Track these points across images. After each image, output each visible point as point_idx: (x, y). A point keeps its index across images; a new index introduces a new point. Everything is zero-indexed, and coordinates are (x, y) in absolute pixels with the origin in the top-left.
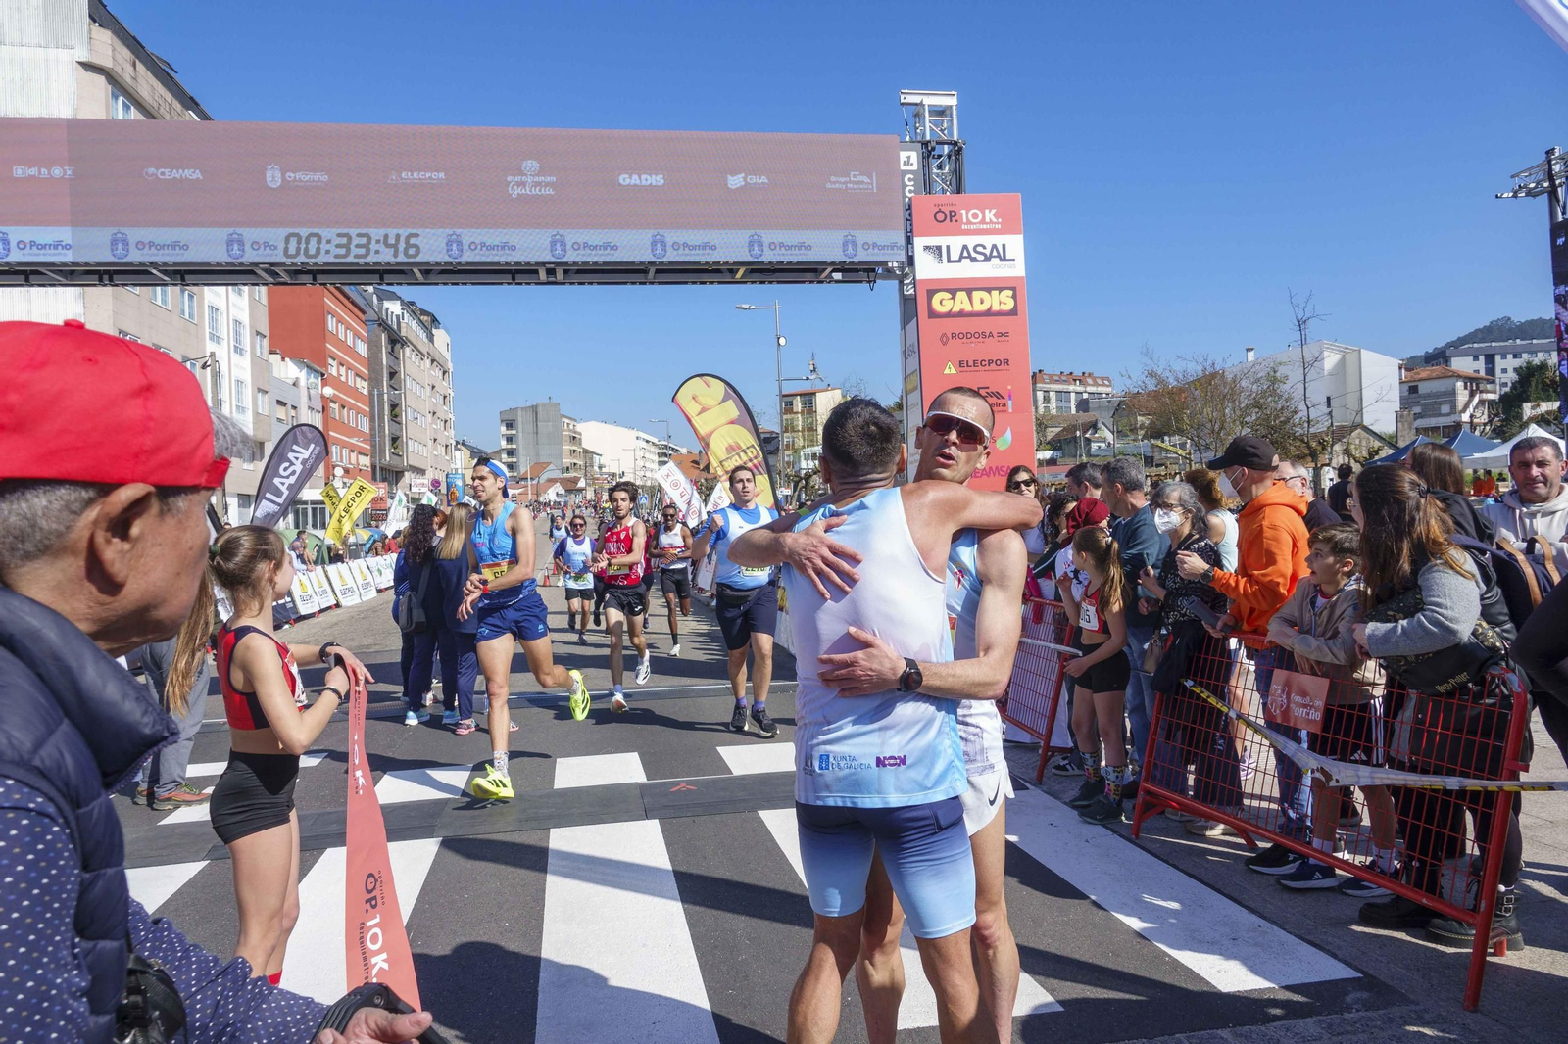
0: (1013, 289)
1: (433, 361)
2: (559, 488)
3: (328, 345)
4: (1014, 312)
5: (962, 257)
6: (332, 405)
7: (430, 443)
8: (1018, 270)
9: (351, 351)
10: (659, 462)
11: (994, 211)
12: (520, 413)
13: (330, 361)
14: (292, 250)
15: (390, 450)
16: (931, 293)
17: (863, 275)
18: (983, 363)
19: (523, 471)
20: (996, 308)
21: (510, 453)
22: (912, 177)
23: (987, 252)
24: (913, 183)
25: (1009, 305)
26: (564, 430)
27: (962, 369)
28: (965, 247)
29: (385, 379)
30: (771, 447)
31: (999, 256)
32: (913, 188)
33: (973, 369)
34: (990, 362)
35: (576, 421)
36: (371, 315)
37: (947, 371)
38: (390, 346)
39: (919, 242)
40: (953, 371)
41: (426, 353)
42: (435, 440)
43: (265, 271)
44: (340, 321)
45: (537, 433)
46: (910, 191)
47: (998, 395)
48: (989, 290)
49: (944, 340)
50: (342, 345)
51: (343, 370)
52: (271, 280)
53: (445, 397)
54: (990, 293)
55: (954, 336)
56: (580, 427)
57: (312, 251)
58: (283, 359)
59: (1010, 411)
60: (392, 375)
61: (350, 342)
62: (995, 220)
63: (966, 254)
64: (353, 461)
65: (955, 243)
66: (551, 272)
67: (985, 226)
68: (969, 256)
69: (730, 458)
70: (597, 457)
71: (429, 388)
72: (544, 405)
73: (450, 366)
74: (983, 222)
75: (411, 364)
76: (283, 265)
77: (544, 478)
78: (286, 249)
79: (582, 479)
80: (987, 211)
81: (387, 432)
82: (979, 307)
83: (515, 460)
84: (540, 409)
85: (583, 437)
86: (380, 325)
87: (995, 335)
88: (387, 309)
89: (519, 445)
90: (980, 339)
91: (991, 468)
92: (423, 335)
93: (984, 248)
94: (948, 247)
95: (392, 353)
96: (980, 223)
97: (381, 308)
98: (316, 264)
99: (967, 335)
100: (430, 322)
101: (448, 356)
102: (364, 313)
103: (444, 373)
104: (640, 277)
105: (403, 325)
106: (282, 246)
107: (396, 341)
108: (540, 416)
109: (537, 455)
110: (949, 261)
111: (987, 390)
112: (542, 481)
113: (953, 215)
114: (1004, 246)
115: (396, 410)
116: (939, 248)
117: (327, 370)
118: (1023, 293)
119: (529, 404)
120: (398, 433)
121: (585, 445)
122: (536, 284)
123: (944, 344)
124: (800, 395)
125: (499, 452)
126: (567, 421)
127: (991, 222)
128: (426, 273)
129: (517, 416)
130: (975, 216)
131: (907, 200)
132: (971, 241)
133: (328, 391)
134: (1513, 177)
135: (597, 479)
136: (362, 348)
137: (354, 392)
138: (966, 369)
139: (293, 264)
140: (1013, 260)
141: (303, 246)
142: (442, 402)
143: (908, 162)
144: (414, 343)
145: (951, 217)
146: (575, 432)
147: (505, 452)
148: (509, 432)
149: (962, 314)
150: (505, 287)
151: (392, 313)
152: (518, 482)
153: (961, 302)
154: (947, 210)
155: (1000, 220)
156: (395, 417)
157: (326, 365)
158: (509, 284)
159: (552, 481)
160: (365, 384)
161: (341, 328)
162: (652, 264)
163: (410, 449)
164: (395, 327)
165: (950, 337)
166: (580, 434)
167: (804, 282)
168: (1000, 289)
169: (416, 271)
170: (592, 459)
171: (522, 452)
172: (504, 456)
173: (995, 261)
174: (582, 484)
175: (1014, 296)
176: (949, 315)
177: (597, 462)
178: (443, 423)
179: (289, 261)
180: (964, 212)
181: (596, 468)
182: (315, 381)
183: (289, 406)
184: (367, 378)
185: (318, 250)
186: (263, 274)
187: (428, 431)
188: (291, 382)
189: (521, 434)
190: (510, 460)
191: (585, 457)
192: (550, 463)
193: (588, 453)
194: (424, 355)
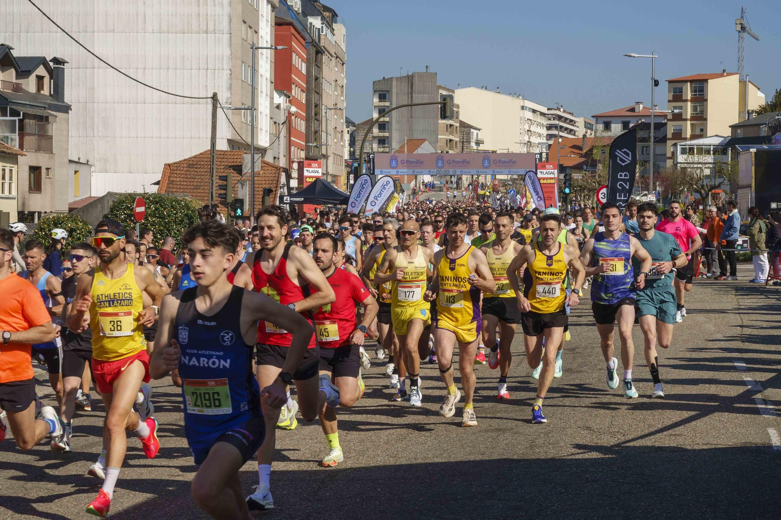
1: (337, 58)
3: (292, 76)
9: (300, 73)
10: (547, 135)
12: (394, 83)
21: (382, 127)
24: (538, 160)
30: (660, 135)
38: (315, 59)
39: (538, 171)
41: (334, 54)
50: (297, 71)
53: (342, 87)
60: (316, 80)
61: (300, 67)
65: (545, 171)
70: (475, 132)
72: (421, 75)
75: (325, 68)
83: (387, 134)
84: (416, 80)
85: (461, 111)
106: (436, 172)
107: (318, 52)
108: (416, 87)
109: (411, 130)
113: (545, 166)
118: (557, 180)
119: (404, 73)
120: (317, 129)
121: (461, 118)
124: (691, 81)
125: (370, 125)
126: (444, 93)
129: (391, 86)
132: (548, 171)
142: (340, 93)
144: (328, 49)
146: (453, 105)
147: (377, 125)
148: (382, 104)
153: (545, 181)
156: (316, 116)
160: (304, 95)
166: (458, 107)
170: (469, 134)
171: (394, 126)
172: (376, 131)
177: (475, 137)
181: (473, 144)
190: (381, 134)
191: (462, 132)
192: (425, 140)
193: (466, 127)
194: (332, 56)
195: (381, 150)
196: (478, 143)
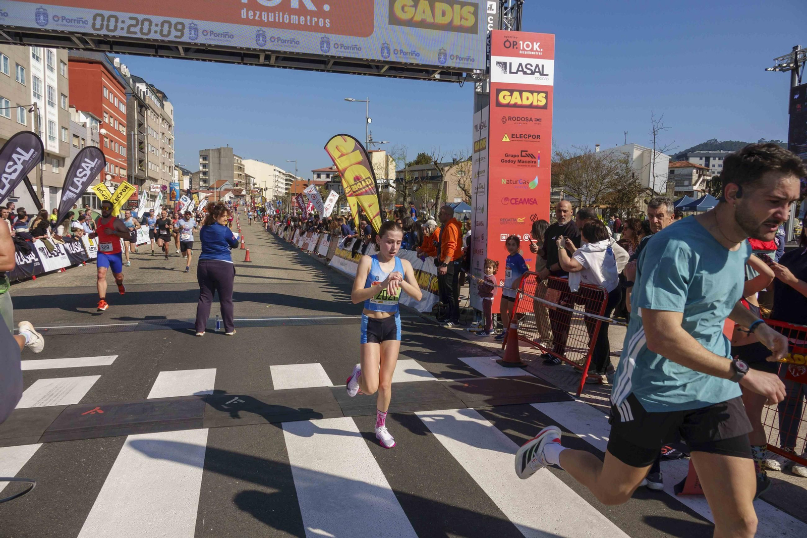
0: (546, 93)
1: (163, 119)
2: (231, 194)
3: (104, 105)
4: (545, 107)
5: (518, 70)
6: (105, 139)
7: (161, 165)
8: (549, 81)
9: (117, 110)
11: (538, 44)
12: (211, 152)
13: (105, 114)
14: (98, 26)
15: (138, 167)
16: (498, 91)
17: (454, 78)
18: (526, 136)
19: (211, 184)
20: (535, 103)
21: (205, 173)
22: (492, 18)
23: (533, 69)
24: (492, 22)
25: (543, 102)
26: (235, 163)
27: (513, 139)
28: (520, 65)
29: (136, 127)
31: (539, 72)
32: (492, 25)
33: (519, 139)
34: (529, 136)
35: (241, 158)
36: (129, 90)
37: (504, 140)
38: (139, 108)
39: (494, 59)
40: (508, 140)
41: (160, 115)
42: (164, 163)
43: (79, 38)
44: (111, 92)
45: (220, 163)
46: (491, 27)
47: (532, 156)
48: (532, 92)
49: (504, 120)
50: (111, 105)
51: (112, 120)
52: (82, 46)
53: (170, 140)
54: (532, 94)
55: (510, 118)
56: (244, 162)
57: (112, 27)
58: (77, 111)
59: (539, 166)
60: (140, 125)
61: (116, 105)
62: (538, 49)
63: (520, 69)
64: (117, 172)
65: (515, 61)
66: (267, 57)
67: (533, 53)
68: (523, 70)
69: (356, 184)
70: (252, 179)
71: (161, 134)
72: (224, 149)
73: (173, 123)
74: (532, 50)
75: (152, 121)
76: (91, 35)
77: (223, 188)
78: (94, 25)
79: (244, 190)
80: (535, 43)
81: (136, 157)
82: (525, 102)
83: (207, 178)
84: (222, 151)
85: (245, 168)
86: (134, 96)
87: (533, 120)
88: (138, 87)
89: (211, 169)
90: (525, 122)
91: (525, 199)
92: (158, 104)
93: (532, 66)
94: (511, 64)
95: (140, 112)
96: (530, 50)
97: (134, 86)
98: (114, 37)
99: (518, 119)
100: (162, 97)
101: (172, 117)
102: (124, 88)
103: (170, 126)
104: (322, 66)
105: (147, 97)
106: (91, 22)
107: (143, 106)
108: (222, 155)
109: (220, 175)
110: (511, 72)
111: (526, 153)
112: (222, 190)
113: (515, 45)
114: (543, 66)
115: (142, 145)
116: (505, 64)
117: (103, 120)
118: (552, 95)
119: (215, 147)
120: (143, 158)
121: (246, 172)
122: (257, 65)
123: (504, 123)
125: (198, 173)
126: (237, 158)
127: (537, 51)
128: (186, 50)
129: (209, 154)
130: (528, 46)
131: (488, 32)
132: (524, 61)
133: (103, 131)
134: (774, 60)
135: (252, 191)
136: (123, 109)
137: (118, 133)
138: (515, 139)
139: (99, 35)
140: (547, 75)
141: (105, 23)
142: (168, 143)
143: (491, 9)
144: (153, 108)
145: (514, 45)
146: (241, 165)
147: (202, 173)
148: (204, 162)
149: (516, 105)
150: (236, 65)
151: (141, 90)
152: (208, 190)
153: (516, 99)
154: (511, 40)
155: (542, 50)
156: (141, 149)
157: (102, 116)
158: (239, 63)
159: (227, 190)
160: (125, 129)
161: (111, 96)
162: (333, 57)
163: (149, 168)
164: (142, 98)
165: (508, 120)
166: (244, 166)
167: (420, 79)
168: (539, 92)
169: (180, 48)
170: (249, 180)
171: (211, 173)
172: (201, 175)
173: (537, 75)
174: (244, 193)
175: (546, 98)
176: (508, 105)
177: (252, 181)
178: (168, 154)
179: (95, 32)
180: (521, 42)
181: (252, 185)
182: (96, 125)
183: (80, 138)
184: (126, 126)
185: (116, 27)
186: (77, 41)
187: (160, 158)
188: (82, 124)
189: (211, 164)
190: (204, 177)
191: (246, 179)
192: (227, 180)
193: (248, 177)
194: (159, 116)
195: (204, 185)
196: (254, 184)
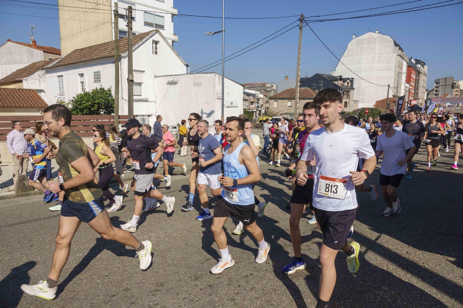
12: (441, 80)
19: (440, 96)
21: (436, 91)
56: (460, 83)
72: (449, 78)
83: (438, 93)
84: (447, 79)
108: (447, 81)
109: (445, 92)
119: (444, 77)
121: (461, 88)
126: (456, 82)
146: (458, 85)
148: (437, 85)
166: (460, 85)
171: (440, 90)
172: (434, 92)
189: (440, 86)
191: (460, 92)
192: (449, 94)
193: (462, 91)
194: (423, 74)
195: (436, 97)
